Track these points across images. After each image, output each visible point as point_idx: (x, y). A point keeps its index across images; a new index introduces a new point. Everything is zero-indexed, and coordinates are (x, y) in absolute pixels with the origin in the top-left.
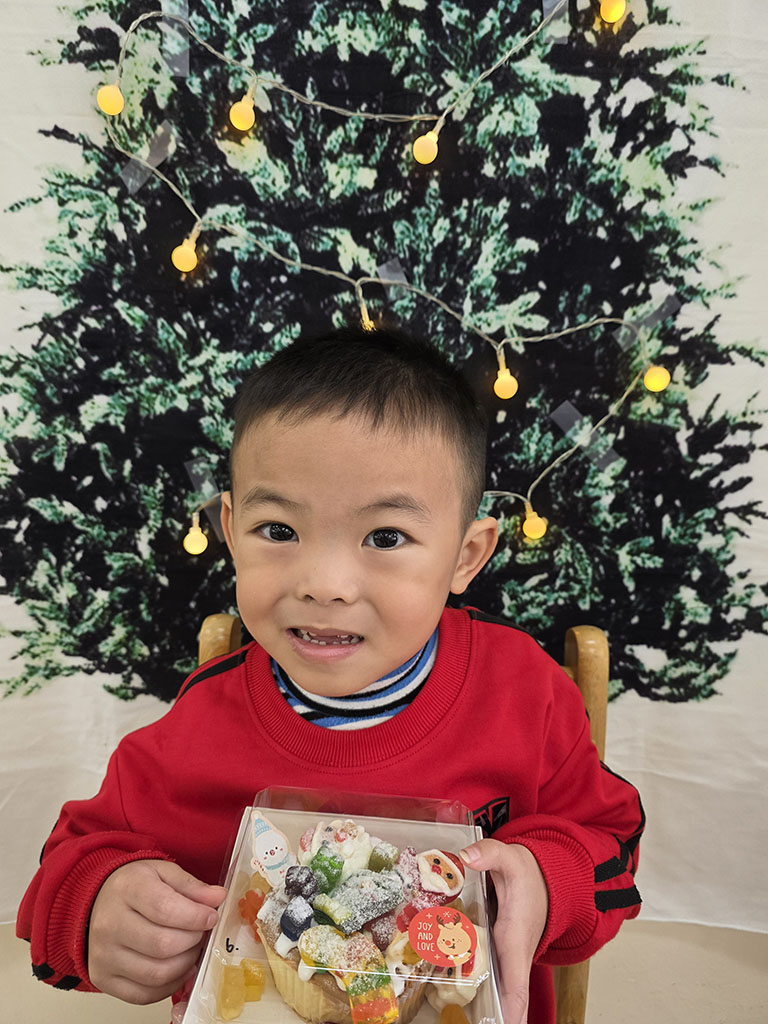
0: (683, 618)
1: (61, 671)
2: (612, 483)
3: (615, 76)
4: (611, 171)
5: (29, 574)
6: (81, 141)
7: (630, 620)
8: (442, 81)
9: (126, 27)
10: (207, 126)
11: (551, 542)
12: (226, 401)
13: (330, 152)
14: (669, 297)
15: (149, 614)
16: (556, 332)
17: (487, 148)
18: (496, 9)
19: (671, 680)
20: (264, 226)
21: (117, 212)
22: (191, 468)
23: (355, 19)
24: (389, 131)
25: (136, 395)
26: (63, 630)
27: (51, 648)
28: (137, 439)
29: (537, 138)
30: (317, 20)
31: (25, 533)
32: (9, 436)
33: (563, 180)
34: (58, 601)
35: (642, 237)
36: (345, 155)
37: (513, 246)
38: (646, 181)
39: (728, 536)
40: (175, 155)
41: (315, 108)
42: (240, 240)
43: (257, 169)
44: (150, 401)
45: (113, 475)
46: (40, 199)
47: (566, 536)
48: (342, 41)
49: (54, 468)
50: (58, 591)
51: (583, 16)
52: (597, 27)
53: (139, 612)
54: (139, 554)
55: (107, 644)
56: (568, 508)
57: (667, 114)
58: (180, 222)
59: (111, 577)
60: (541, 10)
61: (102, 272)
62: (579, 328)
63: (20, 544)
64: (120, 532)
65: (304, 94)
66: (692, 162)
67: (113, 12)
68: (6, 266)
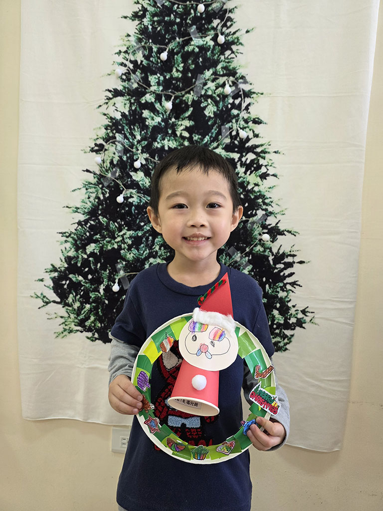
0: (275, 321)
1: (73, 331)
3: (245, 152)
4: (244, 178)
5: (67, 298)
6: (93, 173)
9: (106, 143)
10: (127, 168)
12: (128, 245)
14: (263, 215)
15: (101, 313)
18: (208, 136)
20: (143, 195)
21: (101, 192)
22: (117, 266)
23: (170, 139)
25: (103, 244)
26: (75, 317)
27: (71, 323)
28: (102, 257)
30: (159, 139)
31: (68, 285)
32: (66, 255)
34: (74, 308)
35: (254, 197)
38: (255, 181)
39: (288, 292)
40: (118, 176)
42: (135, 200)
43: (141, 180)
44: (107, 245)
45: (94, 268)
46: (81, 188)
48: (166, 145)
49: (77, 265)
50: (75, 304)
51: (234, 137)
52: (238, 139)
53: (98, 312)
54: (100, 293)
55: (88, 322)
57: (260, 162)
59: (91, 300)
60: (221, 135)
61: (96, 208)
63: (66, 288)
64: (95, 286)
65: (155, 159)
66: (268, 175)
67: (104, 139)
68: (69, 206)
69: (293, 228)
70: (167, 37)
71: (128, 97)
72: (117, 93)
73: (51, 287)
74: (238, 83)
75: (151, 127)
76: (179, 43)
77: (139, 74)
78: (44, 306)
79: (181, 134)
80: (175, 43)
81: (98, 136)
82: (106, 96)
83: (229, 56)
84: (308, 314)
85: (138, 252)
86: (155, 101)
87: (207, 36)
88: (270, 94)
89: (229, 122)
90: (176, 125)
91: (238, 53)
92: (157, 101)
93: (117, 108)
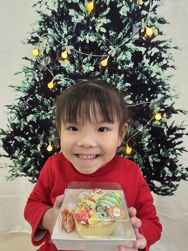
0: (165, 175)
1: (19, 175)
2: (148, 140)
3: (150, 47)
4: (148, 68)
5: (14, 153)
6: (30, 60)
7: (152, 174)
8: (109, 48)
9: (40, 37)
10: (57, 57)
11: (133, 154)
13: (84, 63)
14: (162, 97)
15: (39, 164)
16: (135, 104)
17: (119, 63)
18: (122, 32)
19: (162, 190)
20: (68, 79)
21: (37, 75)
22: (50, 132)
23: (90, 34)
24: (97, 58)
25: (39, 115)
26: (20, 166)
27: (17, 170)
28: (39, 124)
29: (131, 61)
30: (82, 34)
31: (13, 144)
32: (11, 123)
33: (137, 70)
34: (20, 160)
35: (155, 83)
36: (87, 63)
37: (125, 85)
38: (157, 71)
39: (177, 155)
40: (50, 63)
41: (81, 53)
42: (63, 82)
43: (67, 67)
44: (42, 116)
45: (33, 132)
46: (21, 72)
47: (136, 152)
48: (87, 39)
49: (21, 130)
50: (20, 157)
51: (142, 34)
52: (145, 36)
53: (37, 163)
54: (38, 150)
55: (30, 170)
56: (137, 146)
57: (162, 55)
58: (50, 78)
59: (31, 155)
60: (132, 32)
61: (33, 88)
62: (140, 104)
63: (12, 146)
64: (34, 145)
65: (79, 51)
66: (168, 66)
67: (38, 33)
68: (13, 86)
69: (184, 108)
73: (1, 145)
75: (76, 24)
79: (99, 30)
81: (34, 30)
86: (79, 2)
89: (139, 21)
90: (95, 23)
92: (81, 2)
93: (49, 6)
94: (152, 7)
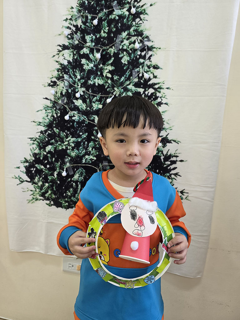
1: (38, 199)
3: (147, 88)
5: (34, 179)
6: (50, 100)
8: (114, 89)
9: (58, 80)
10: (71, 97)
12: (72, 147)
13: (94, 101)
15: (55, 189)
18: (124, 77)
20: (81, 115)
21: (55, 112)
22: (65, 160)
23: (99, 78)
24: (105, 98)
25: (56, 146)
27: (37, 194)
28: (56, 154)
30: (92, 78)
31: (35, 171)
32: (33, 152)
34: (39, 185)
36: (96, 102)
39: (172, 180)
40: (66, 102)
41: (91, 94)
42: (76, 118)
43: (80, 105)
44: (59, 147)
45: (51, 161)
46: (42, 110)
48: (96, 82)
49: (40, 159)
50: (39, 183)
51: (140, 78)
52: (143, 79)
53: (53, 188)
54: (54, 177)
55: (47, 195)
57: (157, 95)
59: (49, 181)
60: (132, 76)
61: (52, 123)
63: (33, 173)
64: (51, 172)
65: (89, 92)
66: (162, 103)
67: (56, 78)
68: (35, 121)
69: (177, 139)
70: (97, 9)
71: (72, 50)
72: (65, 47)
73: (24, 172)
74: (144, 41)
75: (87, 71)
76: (105, 13)
77: (79, 34)
78: (20, 183)
79: (106, 75)
80: (103, 13)
81: (53, 76)
82: (58, 49)
83: (138, 22)
84: (184, 194)
85: (78, 151)
86: (89, 53)
87: (124, 8)
88: (165, 49)
89: (137, 68)
90: (103, 69)
91: (144, 20)
92: (91, 53)
93: (65, 57)
94: (147, 56)
